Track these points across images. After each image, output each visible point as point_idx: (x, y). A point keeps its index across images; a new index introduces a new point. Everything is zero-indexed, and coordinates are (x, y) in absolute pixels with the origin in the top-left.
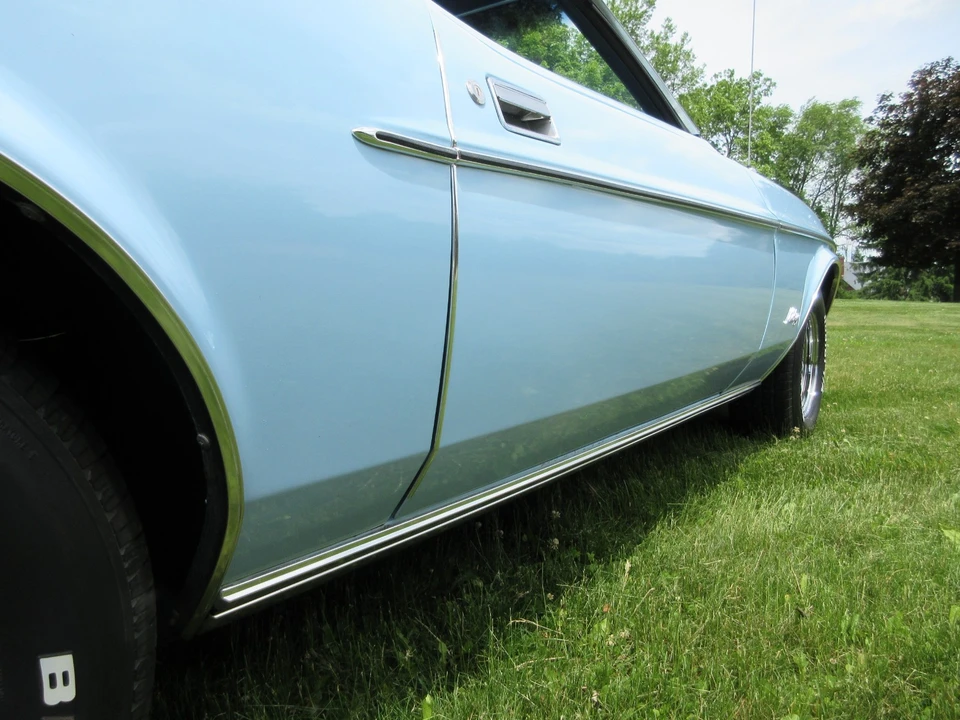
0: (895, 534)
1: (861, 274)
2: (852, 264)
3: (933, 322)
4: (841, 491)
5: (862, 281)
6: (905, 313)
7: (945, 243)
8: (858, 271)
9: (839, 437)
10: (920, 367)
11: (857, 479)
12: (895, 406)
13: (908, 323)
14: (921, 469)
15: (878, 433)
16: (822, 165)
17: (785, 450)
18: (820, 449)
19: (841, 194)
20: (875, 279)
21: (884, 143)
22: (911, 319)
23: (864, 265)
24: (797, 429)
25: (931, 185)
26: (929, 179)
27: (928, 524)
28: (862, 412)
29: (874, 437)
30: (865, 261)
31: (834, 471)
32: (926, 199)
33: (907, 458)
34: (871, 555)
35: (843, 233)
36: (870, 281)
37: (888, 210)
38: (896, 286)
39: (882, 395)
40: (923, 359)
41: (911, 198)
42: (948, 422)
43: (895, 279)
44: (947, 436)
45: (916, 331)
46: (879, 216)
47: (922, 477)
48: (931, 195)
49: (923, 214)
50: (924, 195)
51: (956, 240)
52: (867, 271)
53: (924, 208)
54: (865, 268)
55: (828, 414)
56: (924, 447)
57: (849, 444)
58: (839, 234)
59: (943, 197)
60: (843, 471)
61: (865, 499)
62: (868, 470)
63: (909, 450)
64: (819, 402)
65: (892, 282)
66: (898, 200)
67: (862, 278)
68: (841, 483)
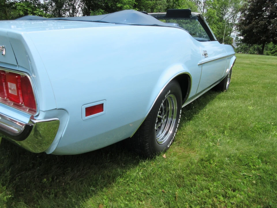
0: (241, 107)
1: (237, 43)
2: (235, 40)
3: (255, 62)
4: (233, 101)
5: (237, 45)
6: (248, 59)
7: (261, 38)
8: (236, 43)
9: (232, 92)
10: (249, 76)
11: (236, 99)
12: (243, 86)
13: (248, 62)
14: (246, 98)
15: (239, 91)
16: (230, 10)
17: (223, 94)
18: (229, 94)
19: (235, 19)
20: (241, 45)
21: (248, 7)
22: (249, 60)
23: (239, 41)
24: (225, 90)
25: (259, 21)
26: (259, 19)
27: (246, 106)
28: (237, 87)
29: (239, 92)
30: (239, 40)
31: (232, 98)
32: (258, 25)
33: (244, 96)
34: (238, 109)
35: (234, 31)
36: (240, 46)
37: (247, 28)
38: (247, 47)
39: (241, 83)
40: (250, 74)
41: (254, 24)
42: (253, 89)
43: (247, 45)
44: (252, 92)
45: (250, 64)
46: (244, 29)
47: (246, 99)
48: (259, 24)
49: (256, 29)
50: (257, 23)
51: (264, 37)
52: (239, 43)
53: (257, 27)
54: (239, 42)
55: (231, 88)
56: (247, 94)
57: (234, 93)
58: (233, 32)
59: (262, 25)
60: (233, 98)
61: (237, 102)
62: (238, 98)
63: (245, 95)
64: (229, 85)
65: (246, 46)
66: (250, 25)
67: (238, 45)
68: (233, 100)
